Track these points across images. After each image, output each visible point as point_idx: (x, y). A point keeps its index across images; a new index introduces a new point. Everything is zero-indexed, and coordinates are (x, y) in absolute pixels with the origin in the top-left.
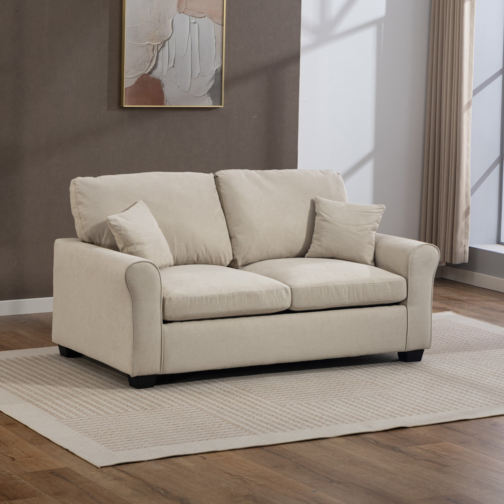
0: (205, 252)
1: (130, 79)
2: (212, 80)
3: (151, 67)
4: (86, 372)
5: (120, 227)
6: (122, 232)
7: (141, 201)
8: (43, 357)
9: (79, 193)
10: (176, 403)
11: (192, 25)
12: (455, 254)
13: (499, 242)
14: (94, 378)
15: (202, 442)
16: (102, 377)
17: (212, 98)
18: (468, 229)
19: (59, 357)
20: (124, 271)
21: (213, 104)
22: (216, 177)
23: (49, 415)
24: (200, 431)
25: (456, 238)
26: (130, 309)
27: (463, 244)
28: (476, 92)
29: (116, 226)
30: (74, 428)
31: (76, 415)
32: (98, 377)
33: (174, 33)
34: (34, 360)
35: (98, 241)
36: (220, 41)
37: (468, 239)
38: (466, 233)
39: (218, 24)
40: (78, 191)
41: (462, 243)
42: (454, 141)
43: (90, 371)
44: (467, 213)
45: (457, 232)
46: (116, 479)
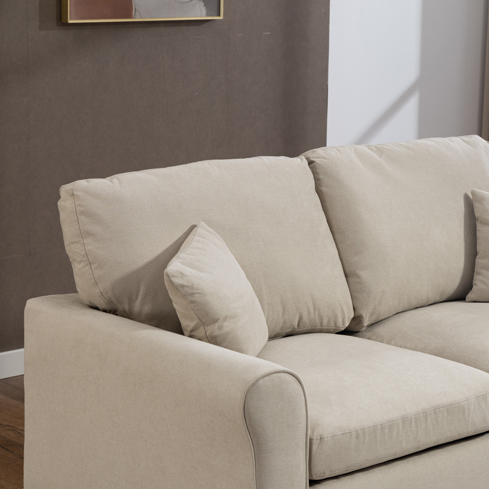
0: (312, 310)
5: (192, 288)
6: (197, 298)
7: (203, 223)
9: (82, 213)
22: (310, 163)
29: (183, 286)
35: (126, 307)
40: (82, 209)
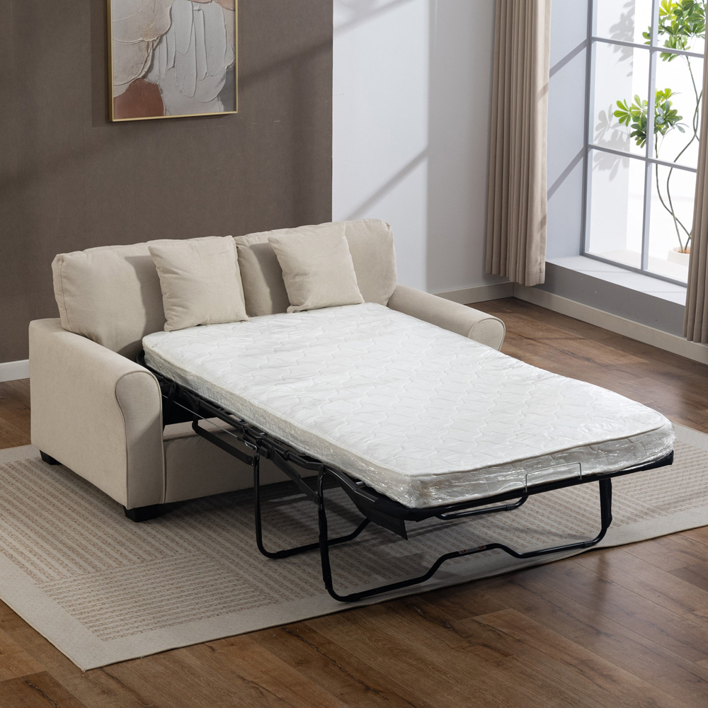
1: (119, 86)
2: (222, 80)
3: (146, 70)
4: (73, 491)
8: (20, 464)
9: (65, 277)
10: (181, 546)
11: (195, 12)
12: (529, 274)
13: (582, 253)
14: (83, 503)
15: (212, 618)
16: (92, 499)
17: (224, 102)
18: (544, 243)
19: (40, 464)
20: (113, 384)
21: (225, 110)
23: (25, 574)
24: (210, 598)
25: (529, 254)
26: (123, 430)
27: (539, 262)
28: (553, 72)
30: (55, 599)
31: (59, 573)
32: (88, 501)
33: (173, 24)
34: (10, 470)
36: (232, 31)
37: (544, 254)
38: (541, 247)
39: (229, 9)
41: (537, 261)
42: (526, 146)
43: (77, 489)
44: (543, 223)
45: (530, 247)
46: (104, 692)
